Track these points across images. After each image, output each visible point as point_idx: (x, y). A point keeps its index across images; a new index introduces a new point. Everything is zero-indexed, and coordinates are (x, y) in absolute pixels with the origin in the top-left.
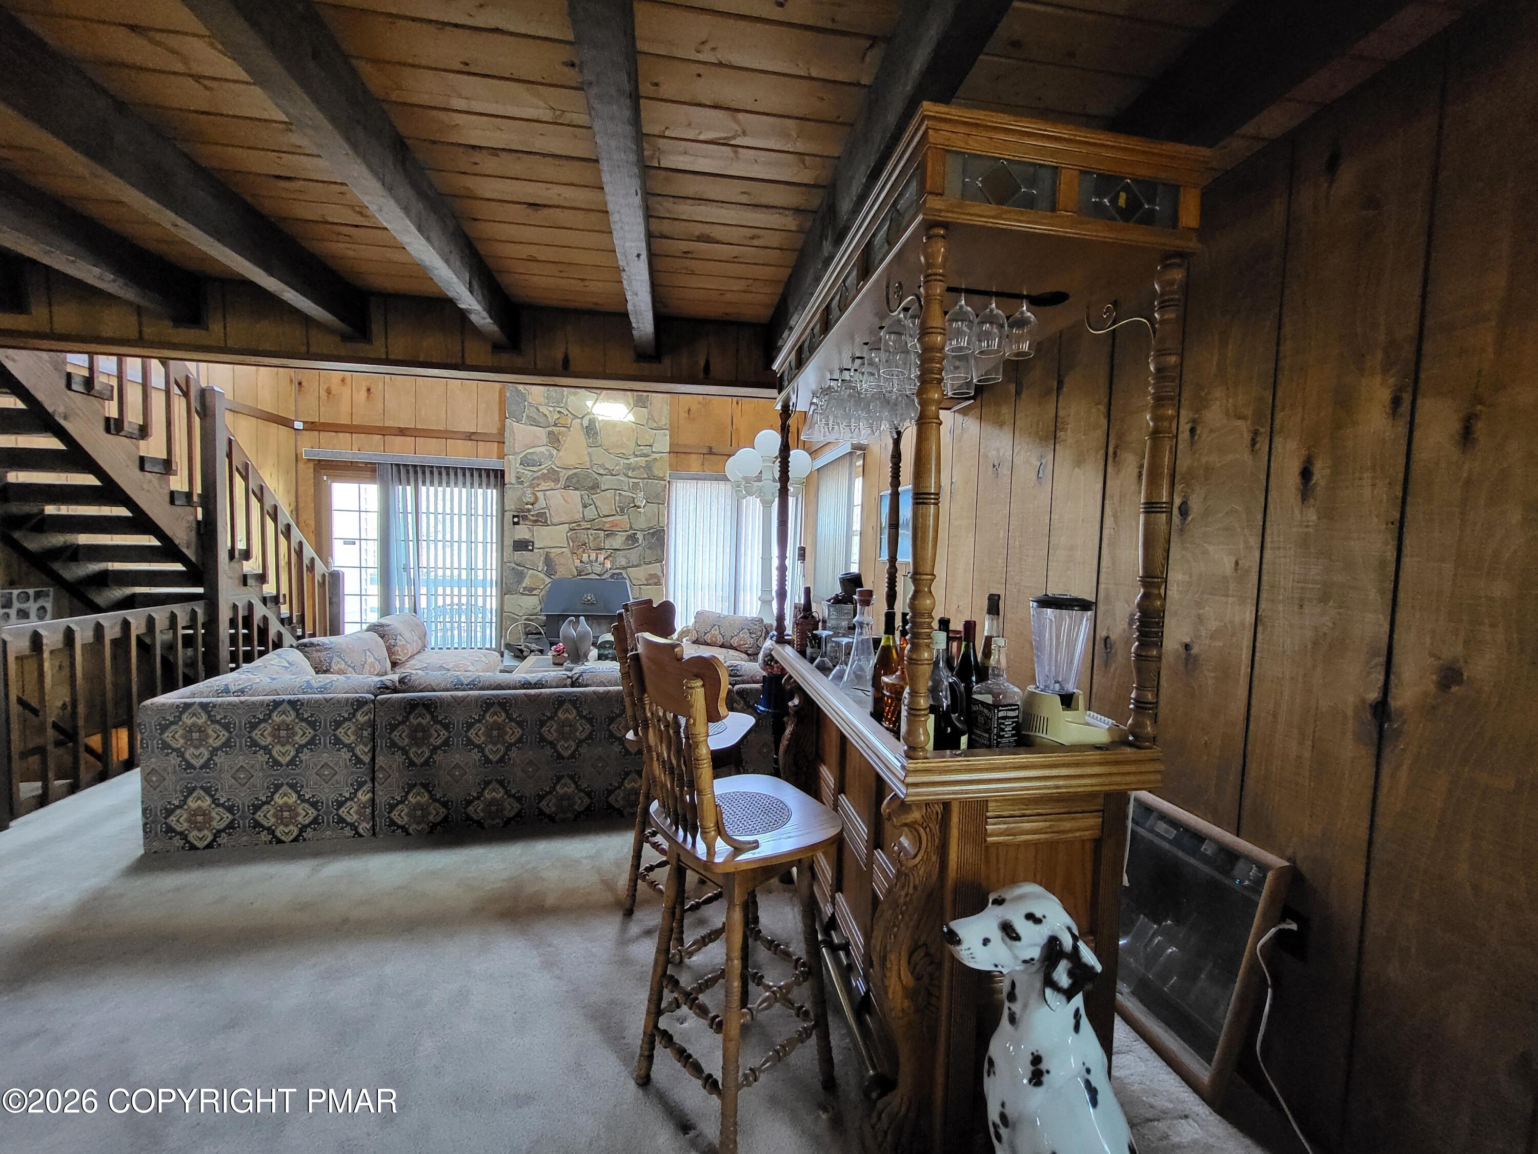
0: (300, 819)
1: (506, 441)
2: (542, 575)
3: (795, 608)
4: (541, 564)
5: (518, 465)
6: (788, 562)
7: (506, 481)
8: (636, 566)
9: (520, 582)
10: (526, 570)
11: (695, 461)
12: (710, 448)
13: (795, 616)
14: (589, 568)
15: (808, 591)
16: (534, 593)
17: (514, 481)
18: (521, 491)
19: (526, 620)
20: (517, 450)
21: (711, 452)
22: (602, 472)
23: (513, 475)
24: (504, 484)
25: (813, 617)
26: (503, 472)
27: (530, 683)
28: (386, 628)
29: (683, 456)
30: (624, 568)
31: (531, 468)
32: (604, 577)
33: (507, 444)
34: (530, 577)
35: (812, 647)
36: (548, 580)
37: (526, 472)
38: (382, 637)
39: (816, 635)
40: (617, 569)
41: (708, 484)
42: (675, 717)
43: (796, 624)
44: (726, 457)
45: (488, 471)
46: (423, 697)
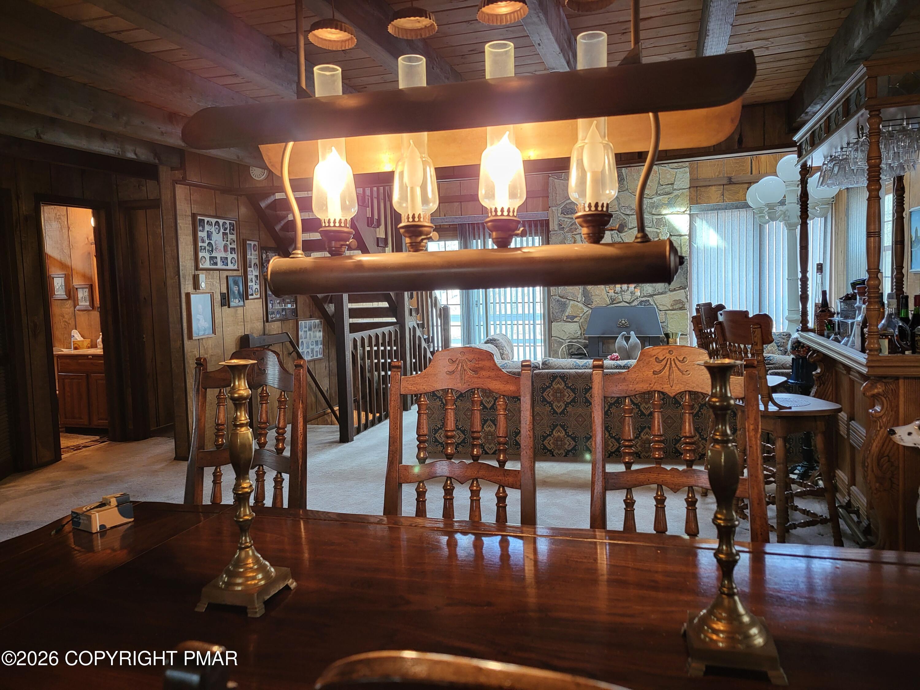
1: (550, 195)
2: (580, 305)
3: (816, 306)
4: (580, 296)
5: (559, 215)
6: (809, 275)
7: (551, 228)
8: (662, 293)
9: (563, 311)
10: (568, 301)
11: (714, 192)
12: (730, 179)
13: (816, 311)
14: (620, 297)
15: (824, 293)
16: (575, 320)
17: (556, 228)
18: (562, 236)
19: (569, 342)
20: (559, 203)
21: (731, 182)
22: (628, 212)
23: (556, 223)
24: (548, 231)
25: (829, 311)
26: (547, 222)
28: (497, 342)
29: (703, 189)
30: (651, 296)
31: (570, 216)
32: (633, 304)
33: (550, 198)
34: (571, 307)
35: (829, 330)
36: (586, 309)
37: (566, 220)
38: (497, 347)
39: (831, 321)
40: (645, 296)
41: (728, 213)
43: (817, 316)
44: (746, 185)
45: (535, 222)
46: (559, 373)
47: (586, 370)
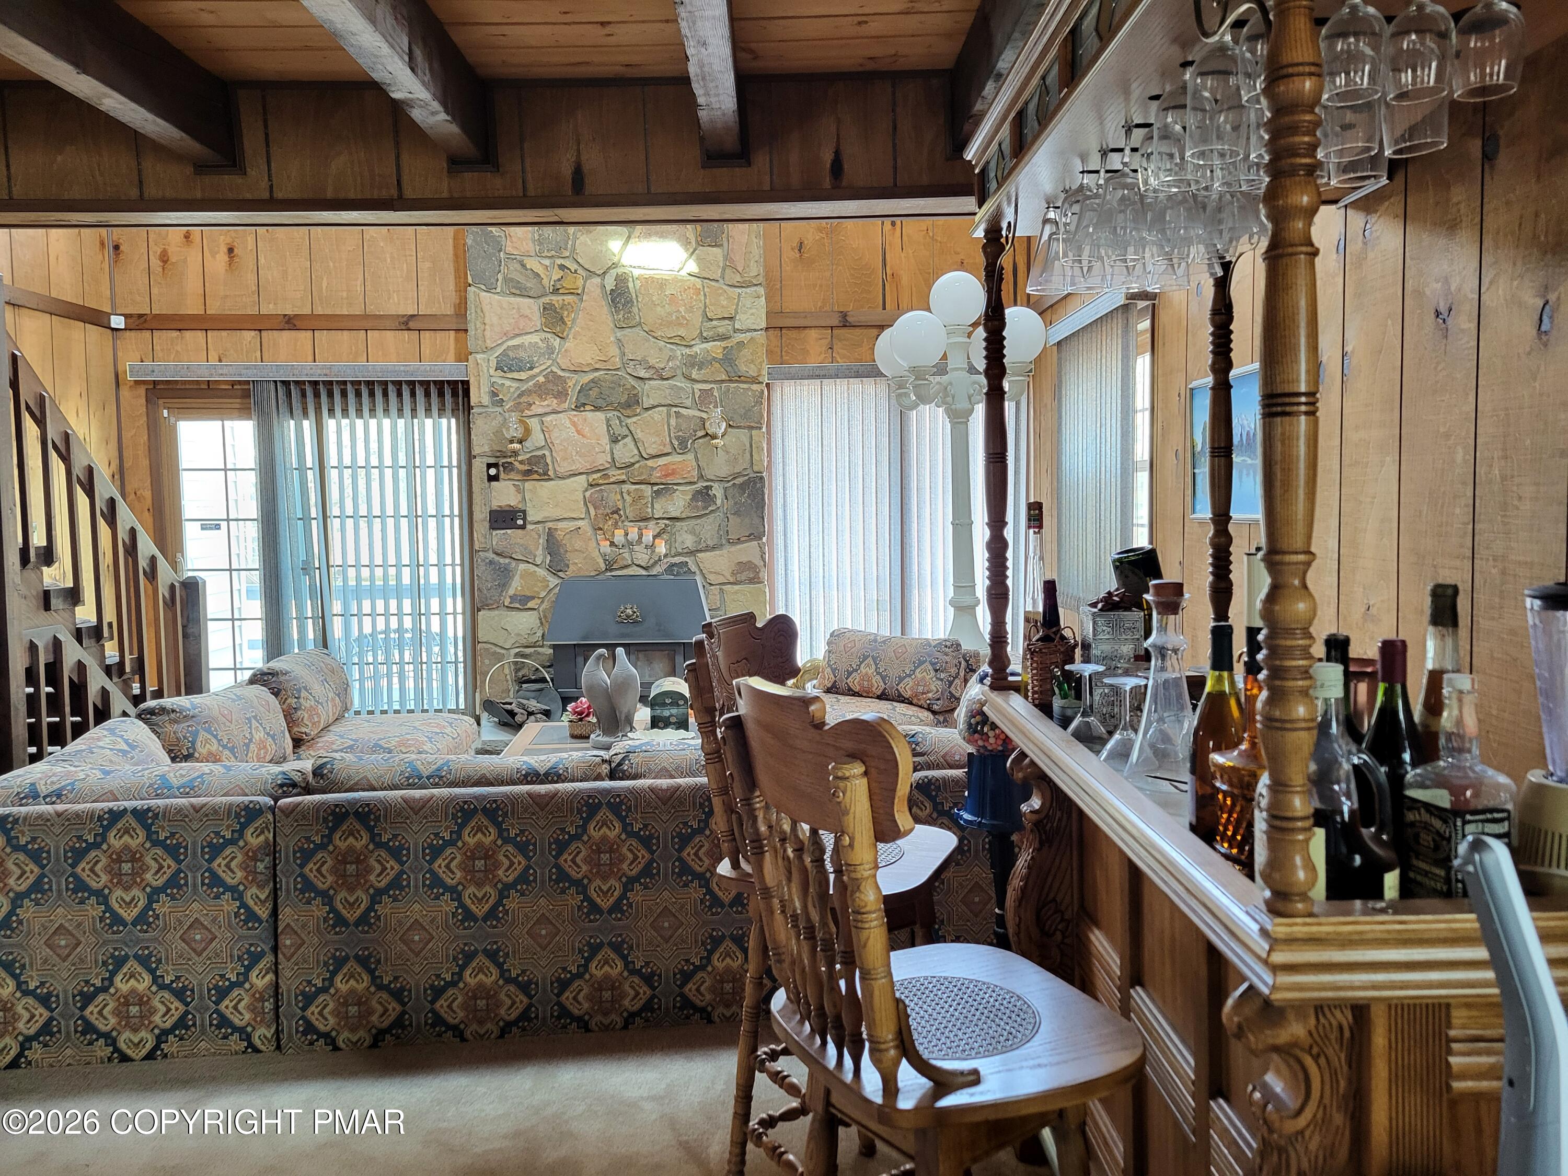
0: (157, 1019)
1: (471, 327)
2: (541, 572)
3: (1027, 620)
4: (540, 552)
5: (492, 372)
6: (1008, 533)
7: (474, 400)
8: (714, 548)
9: (504, 586)
10: (514, 564)
11: (815, 341)
12: (844, 315)
13: (1027, 637)
14: (627, 555)
15: (1050, 588)
16: (530, 605)
17: (486, 400)
18: (500, 419)
19: (517, 655)
20: (490, 344)
21: (845, 324)
22: (642, 374)
23: (485, 389)
24: (468, 408)
25: (1063, 638)
26: (466, 384)
27: (537, 774)
28: (282, 678)
29: (793, 334)
30: (692, 553)
31: (515, 375)
32: (654, 572)
33: (471, 332)
34: (522, 577)
35: (1064, 697)
36: (553, 581)
37: (508, 383)
38: (276, 694)
39: (1071, 672)
40: (680, 554)
41: (842, 384)
42: (814, 832)
43: (1030, 651)
44: (875, 332)
45: (440, 384)
46: (355, 801)
47: (435, 791)
